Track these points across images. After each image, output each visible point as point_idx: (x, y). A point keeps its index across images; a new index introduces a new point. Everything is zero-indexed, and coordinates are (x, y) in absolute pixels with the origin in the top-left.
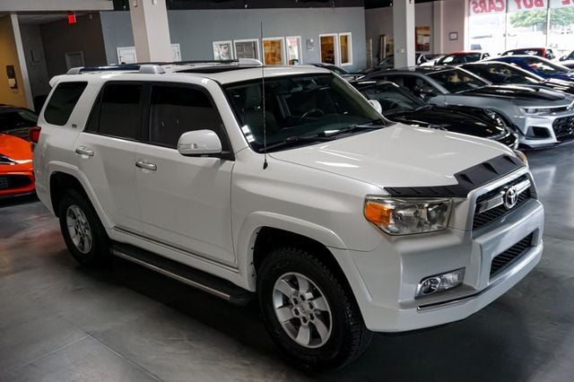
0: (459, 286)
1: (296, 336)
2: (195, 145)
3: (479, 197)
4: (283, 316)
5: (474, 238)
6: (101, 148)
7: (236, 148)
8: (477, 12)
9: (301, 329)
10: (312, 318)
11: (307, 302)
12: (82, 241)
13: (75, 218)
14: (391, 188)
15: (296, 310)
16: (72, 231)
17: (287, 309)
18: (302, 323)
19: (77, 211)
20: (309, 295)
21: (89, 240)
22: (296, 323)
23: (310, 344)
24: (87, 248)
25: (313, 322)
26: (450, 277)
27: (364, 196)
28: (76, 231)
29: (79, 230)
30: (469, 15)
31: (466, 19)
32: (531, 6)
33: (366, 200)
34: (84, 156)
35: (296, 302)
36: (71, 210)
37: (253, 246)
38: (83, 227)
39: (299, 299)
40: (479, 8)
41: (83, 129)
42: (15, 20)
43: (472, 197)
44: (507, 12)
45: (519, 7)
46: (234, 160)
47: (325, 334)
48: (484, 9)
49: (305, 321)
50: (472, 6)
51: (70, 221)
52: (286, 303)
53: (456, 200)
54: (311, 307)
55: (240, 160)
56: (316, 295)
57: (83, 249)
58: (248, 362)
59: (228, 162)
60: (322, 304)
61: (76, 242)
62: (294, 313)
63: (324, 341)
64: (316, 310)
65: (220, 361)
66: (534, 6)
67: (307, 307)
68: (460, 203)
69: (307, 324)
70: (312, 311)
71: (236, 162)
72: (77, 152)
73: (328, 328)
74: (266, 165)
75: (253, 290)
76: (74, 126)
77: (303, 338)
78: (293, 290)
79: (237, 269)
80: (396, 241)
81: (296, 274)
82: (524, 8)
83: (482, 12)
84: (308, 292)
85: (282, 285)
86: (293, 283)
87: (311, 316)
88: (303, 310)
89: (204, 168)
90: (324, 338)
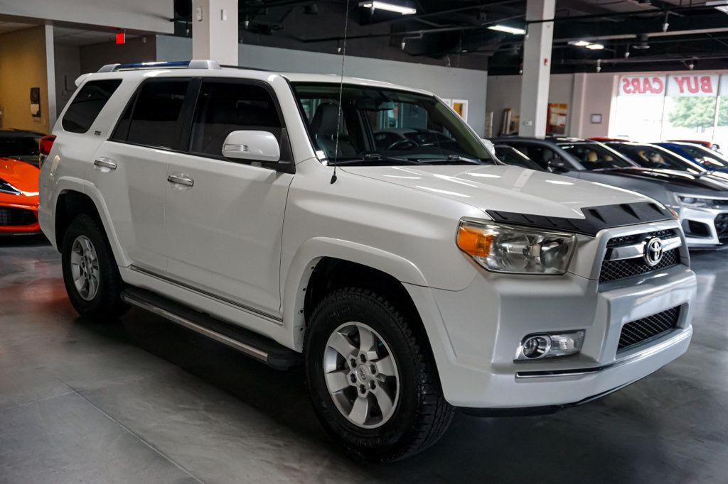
0: (574, 355)
1: (349, 412)
2: (246, 146)
3: (611, 240)
4: (335, 384)
5: (600, 291)
6: (126, 159)
7: (298, 157)
8: (628, 92)
9: (357, 402)
10: (373, 387)
11: (368, 364)
12: (87, 285)
13: (82, 253)
14: (495, 212)
15: (353, 376)
16: (76, 270)
17: (341, 374)
18: (359, 393)
19: (86, 243)
20: (372, 355)
21: (96, 283)
22: (351, 393)
23: (367, 422)
24: (93, 292)
25: (374, 392)
26: (563, 340)
27: (458, 219)
28: (82, 271)
29: (85, 270)
30: (618, 94)
31: (614, 100)
32: (696, 91)
33: (461, 224)
34: (104, 170)
35: (354, 365)
36: (78, 243)
37: (305, 286)
38: (90, 266)
39: (359, 361)
40: (631, 88)
41: (108, 137)
42: (49, 31)
43: (602, 238)
44: (665, 95)
45: (682, 91)
46: (293, 172)
47: (387, 407)
48: (637, 88)
49: (363, 391)
50: (622, 84)
51: (75, 257)
52: (342, 366)
53: (582, 238)
54: (374, 371)
55: (302, 172)
56: (382, 354)
57: (86, 294)
58: (281, 443)
59: (286, 175)
60: (388, 367)
61: (79, 285)
62: (349, 378)
63: (385, 420)
64: (380, 375)
65: (242, 437)
66: (700, 91)
67: (367, 369)
68: (585, 242)
69: (365, 396)
70: (373, 377)
71: (297, 175)
72: (98, 163)
73: (393, 399)
74: (334, 179)
75: (300, 350)
76: (98, 133)
77: (358, 415)
78: (352, 348)
79: (282, 320)
80: (496, 279)
81: (358, 324)
82: (687, 93)
83: (634, 92)
84: (371, 349)
85: (338, 342)
86: (354, 338)
87: (372, 383)
88: (363, 374)
89: (255, 183)
90: (387, 414)
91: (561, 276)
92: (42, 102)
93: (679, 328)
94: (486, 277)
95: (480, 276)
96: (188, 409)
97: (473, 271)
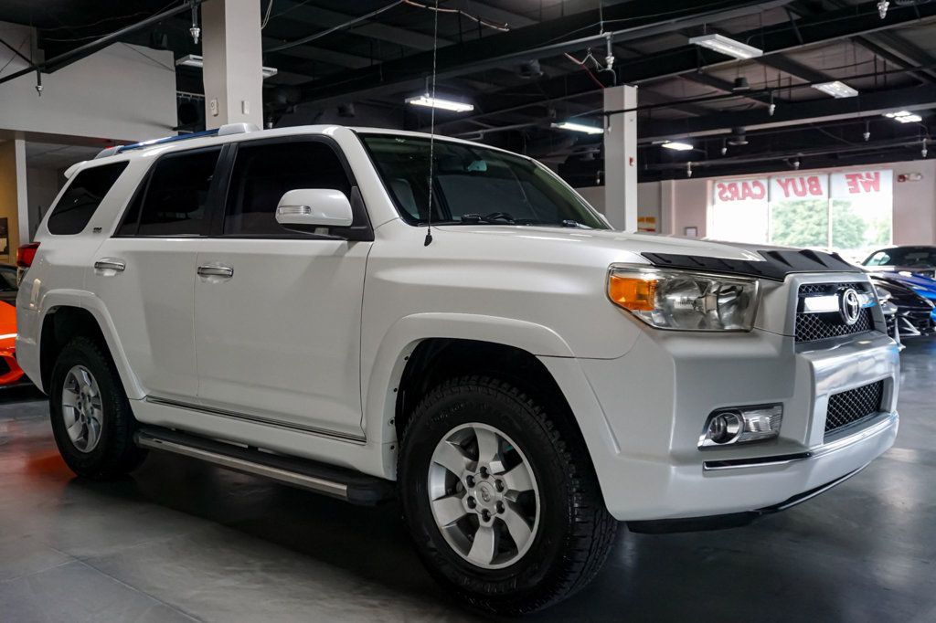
0: (773, 439)
1: (467, 550)
2: (308, 208)
3: (802, 287)
4: (445, 513)
5: (798, 351)
6: (139, 256)
7: (376, 219)
8: (727, 199)
9: (479, 534)
10: (501, 510)
11: (492, 479)
12: (85, 432)
13: (77, 390)
14: (653, 254)
15: (471, 499)
16: (69, 413)
17: (453, 499)
18: (482, 522)
19: (82, 374)
20: (497, 466)
21: (97, 428)
22: (468, 525)
23: (495, 560)
24: (93, 441)
25: (502, 517)
27: (606, 266)
28: (77, 413)
29: (82, 411)
30: (713, 203)
31: (710, 210)
32: (804, 193)
33: (611, 272)
34: (108, 273)
35: (472, 484)
36: (73, 377)
37: (397, 385)
38: (89, 405)
39: (478, 477)
40: (728, 194)
41: (112, 233)
43: (792, 282)
44: (769, 200)
45: (787, 194)
46: (373, 240)
47: (523, 534)
48: (735, 194)
49: (487, 519)
50: (717, 190)
51: (68, 396)
52: (453, 487)
53: (768, 284)
54: (500, 489)
55: (382, 237)
56: (510, 461)
57: (84, 445)
58: (375, 603)
59: (361, 243)
60: (522, 479)
61: (74, 433)
62: (465, 502)
63: (522, 553)
64: (510, 492)
65: (320, 599)
66: (809, 193)
67: (490, 486)
69: (490, 524)
70: (500, 496)
71: (377, 242)
72: (99, 266)
73: (531, 524)
74: (428, 240)
75: (391, 476)
76: (97, 230)
77: (482, 551)
78: (467, 460)
79: (364, 440)
80: (665, 338)
81: (476, 425)
82: (793, 197)
83: (732, 199)
84: (495, 459)
85: (447, 455)
86: (469, 447)
87: (499, 504)
88: (485, 495)
89: (320, 259)
90: (523, 545)
91: (746, 333)
92: (11, 235)
93: (884, 411)
94: (653, 337)
95: (645, 336)
96: (239, 572)
97: (635, 330)
